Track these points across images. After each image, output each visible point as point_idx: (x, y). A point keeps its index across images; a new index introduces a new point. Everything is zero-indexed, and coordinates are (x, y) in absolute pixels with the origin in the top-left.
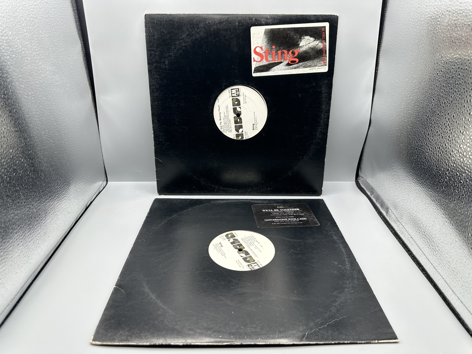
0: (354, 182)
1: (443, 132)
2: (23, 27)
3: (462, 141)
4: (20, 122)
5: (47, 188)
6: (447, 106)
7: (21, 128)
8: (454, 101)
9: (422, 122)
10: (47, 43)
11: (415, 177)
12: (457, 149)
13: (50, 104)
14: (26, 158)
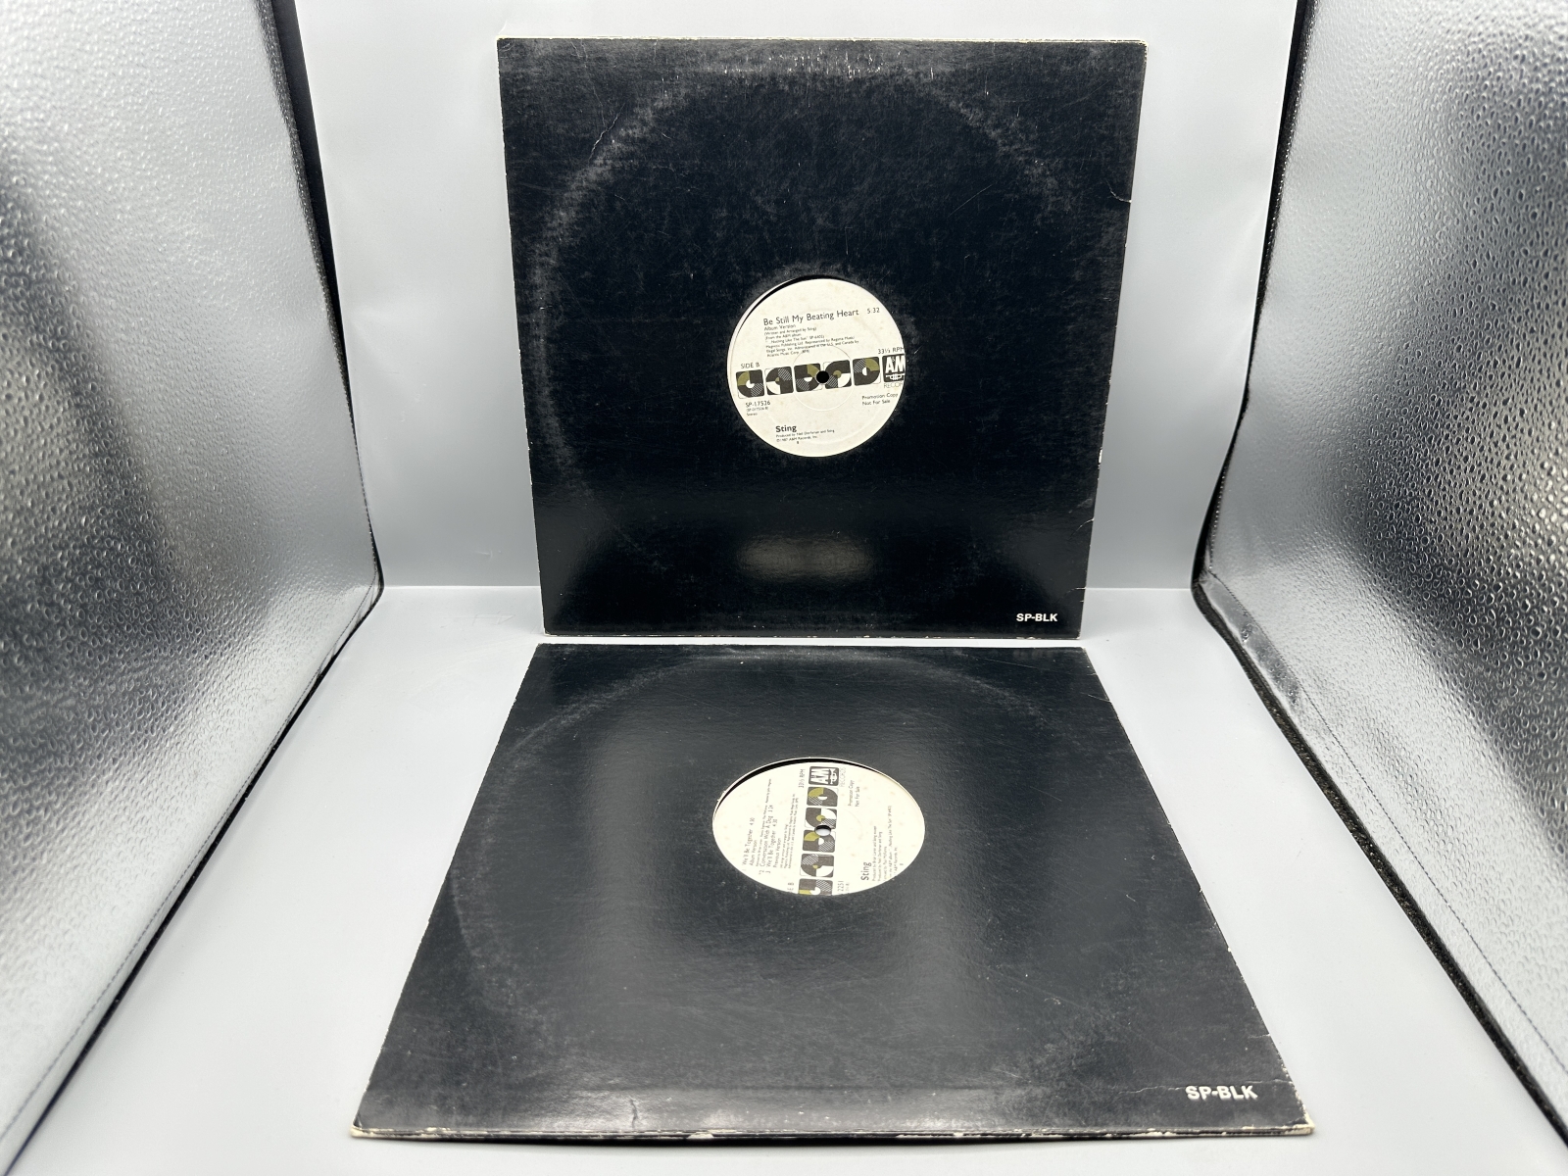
0: (1188, 591)
1: (1486, 461)
2: (105, 102)
3: (1547, 499)
4: (107, 422)
5: (197, 631)
6: (1503, 374)
7: (112, 443)
8: (1524, 361)
9: (1418, 419)
10: (183, 145)
11: (1387, 598)
12: (1528, 520)
13: (196, 350)
14: (130, 538)
